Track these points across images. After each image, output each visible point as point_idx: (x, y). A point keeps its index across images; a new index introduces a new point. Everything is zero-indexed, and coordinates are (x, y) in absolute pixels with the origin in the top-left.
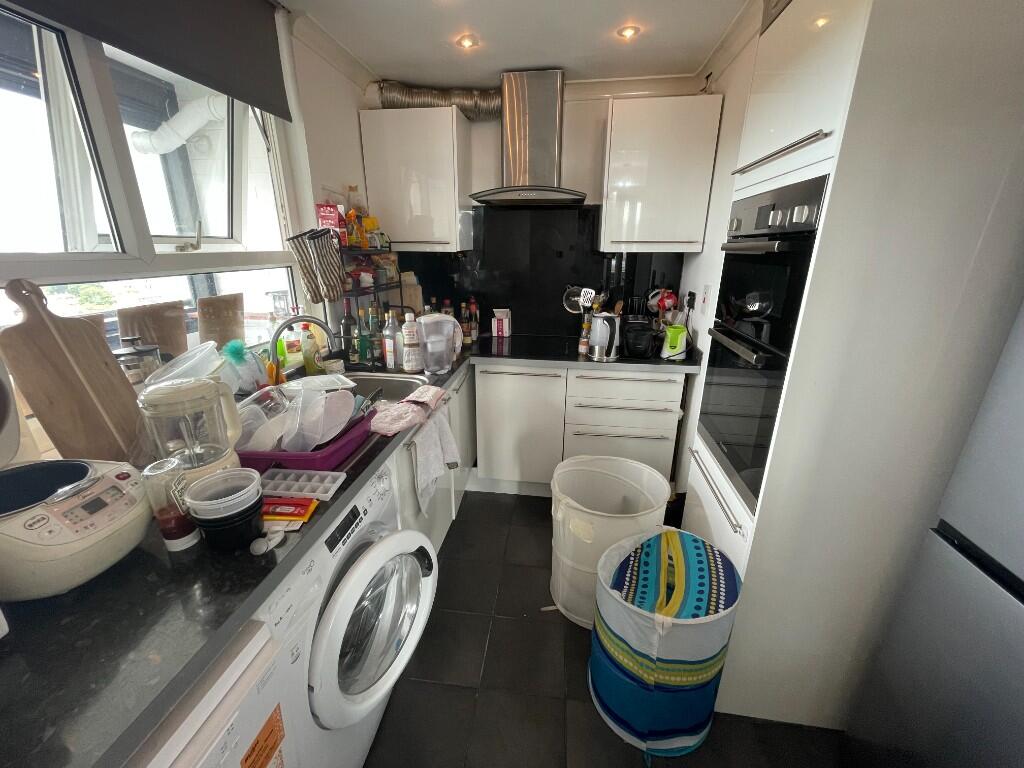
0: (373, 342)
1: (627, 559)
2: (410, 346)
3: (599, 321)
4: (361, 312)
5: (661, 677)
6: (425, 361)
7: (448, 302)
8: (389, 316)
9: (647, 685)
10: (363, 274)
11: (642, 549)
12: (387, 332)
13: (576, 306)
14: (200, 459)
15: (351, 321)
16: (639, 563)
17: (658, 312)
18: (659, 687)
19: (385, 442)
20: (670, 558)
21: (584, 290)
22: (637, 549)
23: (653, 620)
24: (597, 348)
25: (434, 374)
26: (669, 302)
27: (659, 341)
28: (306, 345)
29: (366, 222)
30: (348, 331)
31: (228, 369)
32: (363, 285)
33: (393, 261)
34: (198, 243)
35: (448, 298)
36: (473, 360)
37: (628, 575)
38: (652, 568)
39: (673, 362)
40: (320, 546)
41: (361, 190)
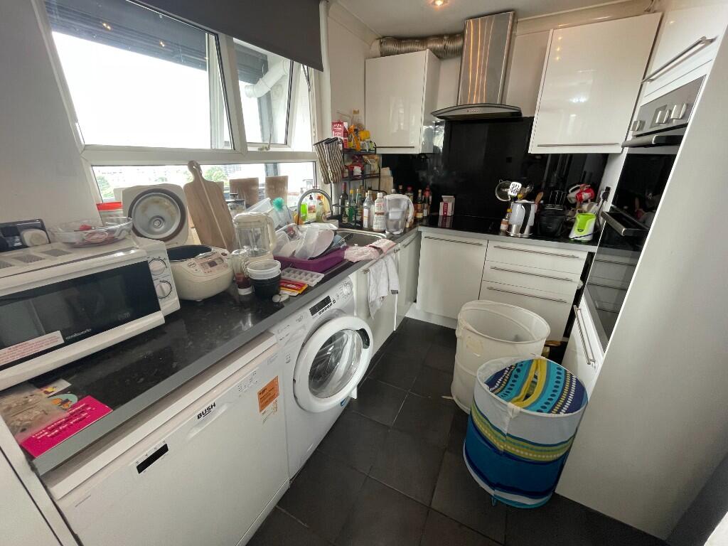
0: (356, 211)
1: (503, 371)
2: (378, 214)
3: (518, 206)
4: (351, 191)
5: (509, 447)
6: (387, 224)
7: (410, 189)
8: (367, 195)
9: (498, 450)
10: (355, 167)
11: (516, 367)
12: (365, 204)
13: (505, 195)
14: (255, 254)
15: (346, 196)
16: (511, 374)
17: (576, 203)
18: (506, 454)
19: (350, 265)
20: (536, 377)
21: (513, 183)
22: (512, 366)
23: (506, 406)
24: (514, 227)
25: (391, 233)
26: (586, 195)
27: (569, 225)
28: (318, 209)
29: (361, 134)
30: (343, 203)
31: (274, 213)
32: (355, 174)
33: (376, 160)
34: (269, 146)
35: (410, 186)
36: (421, 229)
37: (500, 380)
38: (519, 380)
39: (580, 242)
40: (307, 311)
41: (361, 114)
